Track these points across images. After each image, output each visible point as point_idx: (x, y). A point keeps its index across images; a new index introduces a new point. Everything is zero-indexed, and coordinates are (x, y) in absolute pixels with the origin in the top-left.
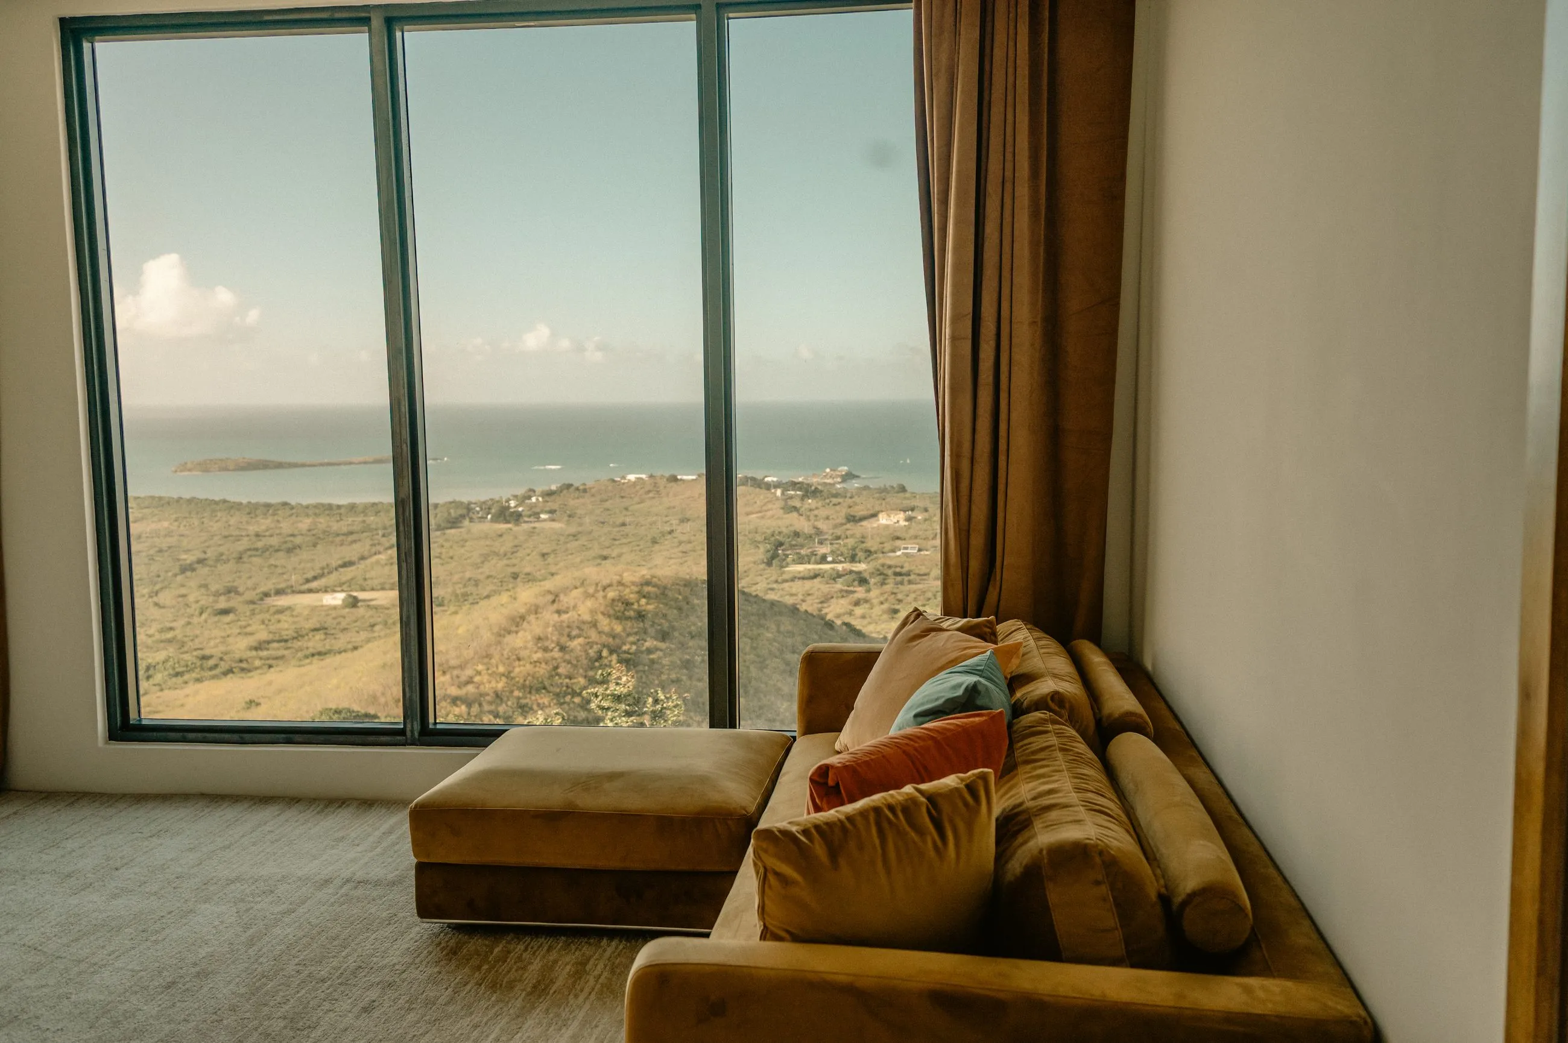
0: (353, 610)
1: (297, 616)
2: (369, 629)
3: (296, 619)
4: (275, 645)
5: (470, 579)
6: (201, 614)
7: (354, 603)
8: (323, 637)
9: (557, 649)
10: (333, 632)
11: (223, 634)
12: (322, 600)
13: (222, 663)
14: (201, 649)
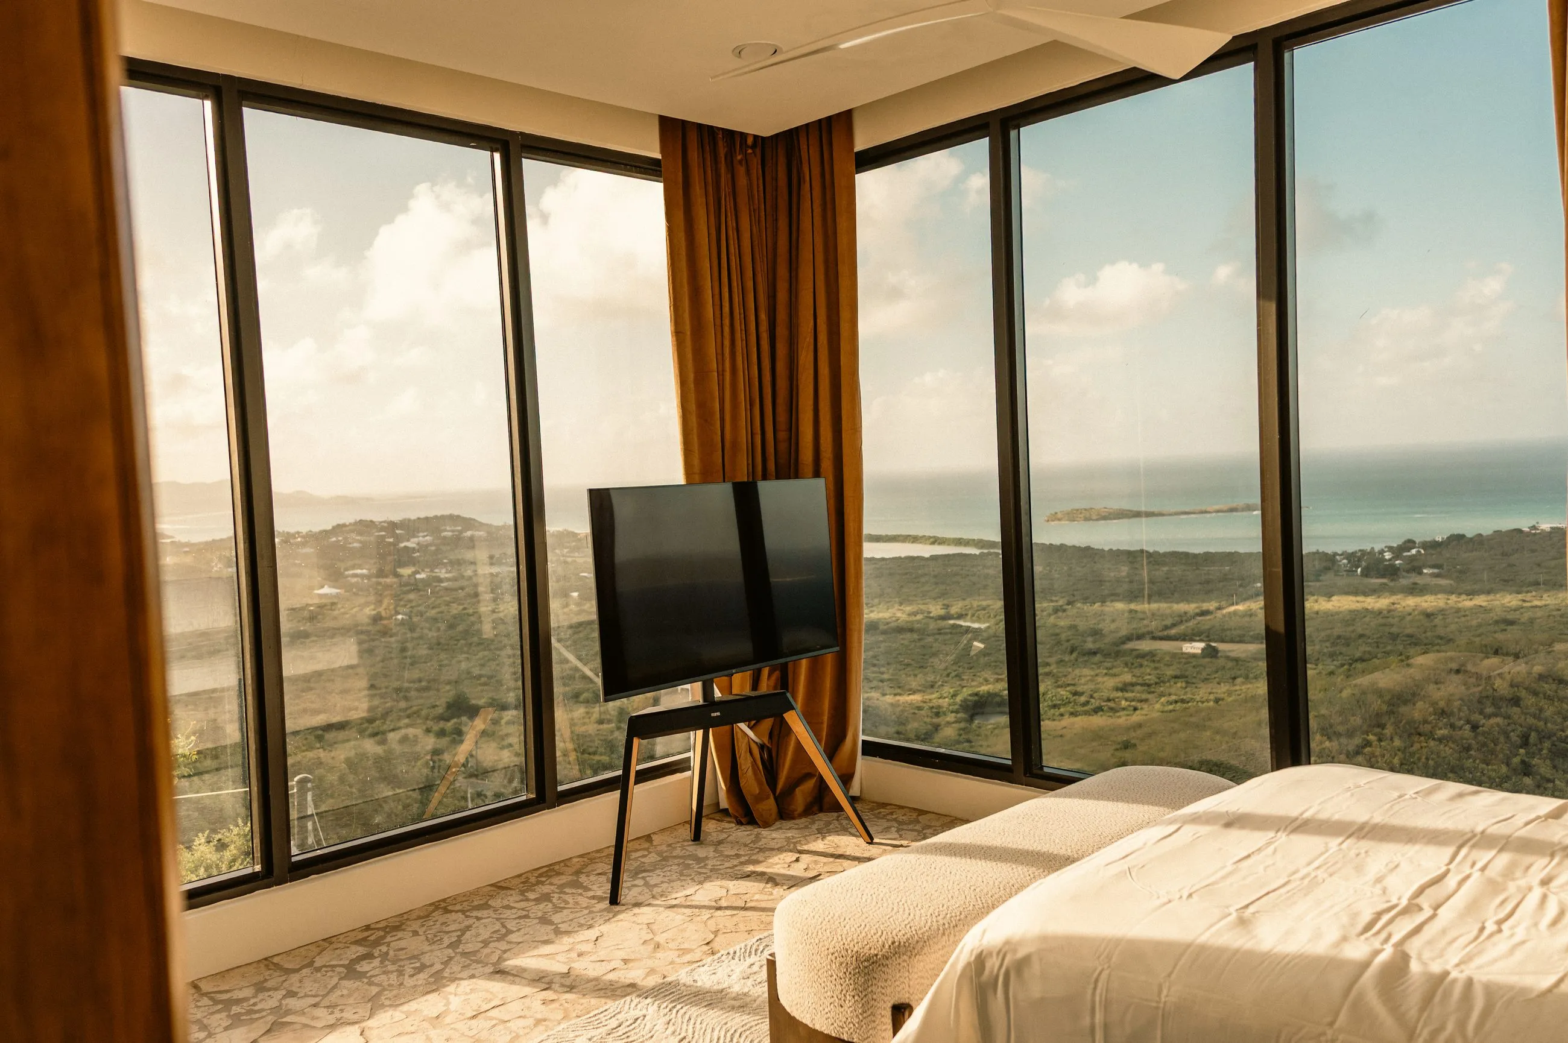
0: (1214, 660)
1: (1159, 661)
2: (1231, 681)
3: (1157, 665)
4: (1138, 688)
5: (1339, 637)
6: (1072, 652)
7: (1211, 653)
8: (1184, 685)
9: (1468, 727)
10: (1194, 680)
11: (1092, 673)
12: (1182, 649)
13: (1093, 700)
14: (1074, 685)
